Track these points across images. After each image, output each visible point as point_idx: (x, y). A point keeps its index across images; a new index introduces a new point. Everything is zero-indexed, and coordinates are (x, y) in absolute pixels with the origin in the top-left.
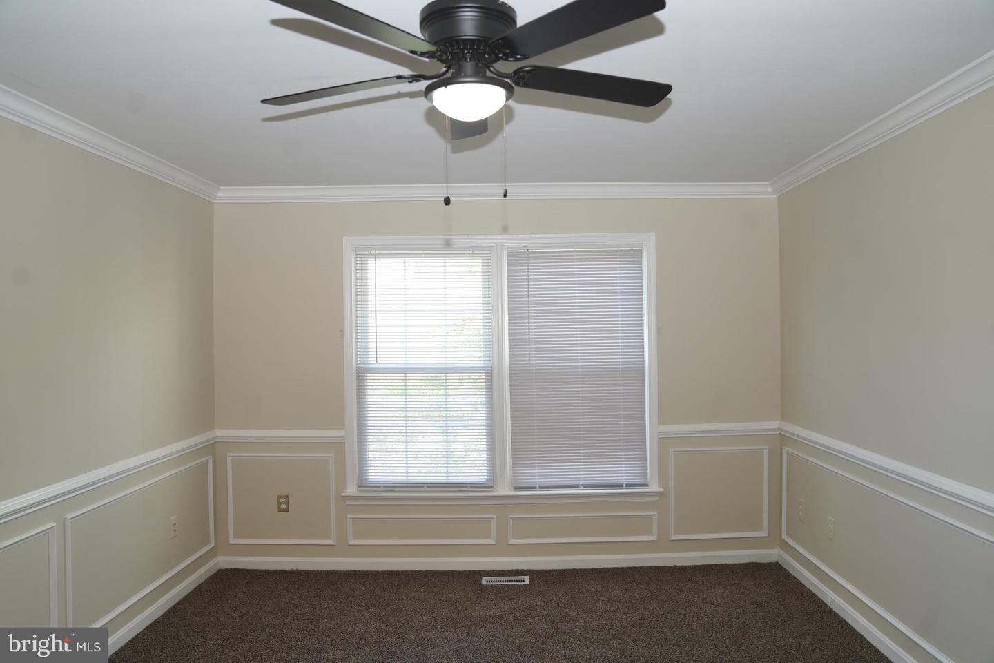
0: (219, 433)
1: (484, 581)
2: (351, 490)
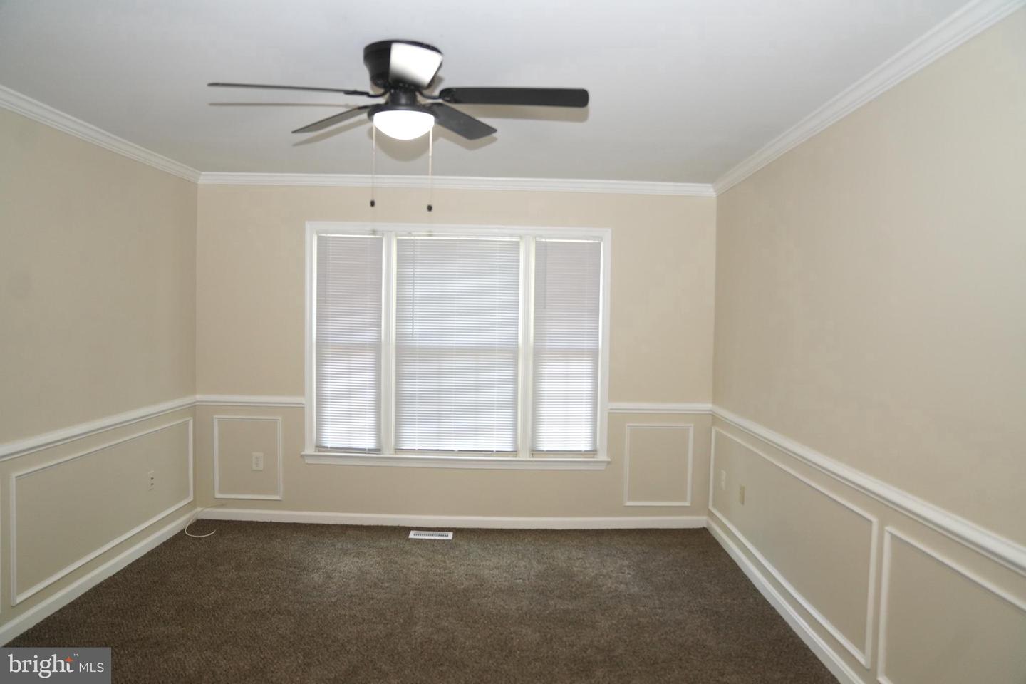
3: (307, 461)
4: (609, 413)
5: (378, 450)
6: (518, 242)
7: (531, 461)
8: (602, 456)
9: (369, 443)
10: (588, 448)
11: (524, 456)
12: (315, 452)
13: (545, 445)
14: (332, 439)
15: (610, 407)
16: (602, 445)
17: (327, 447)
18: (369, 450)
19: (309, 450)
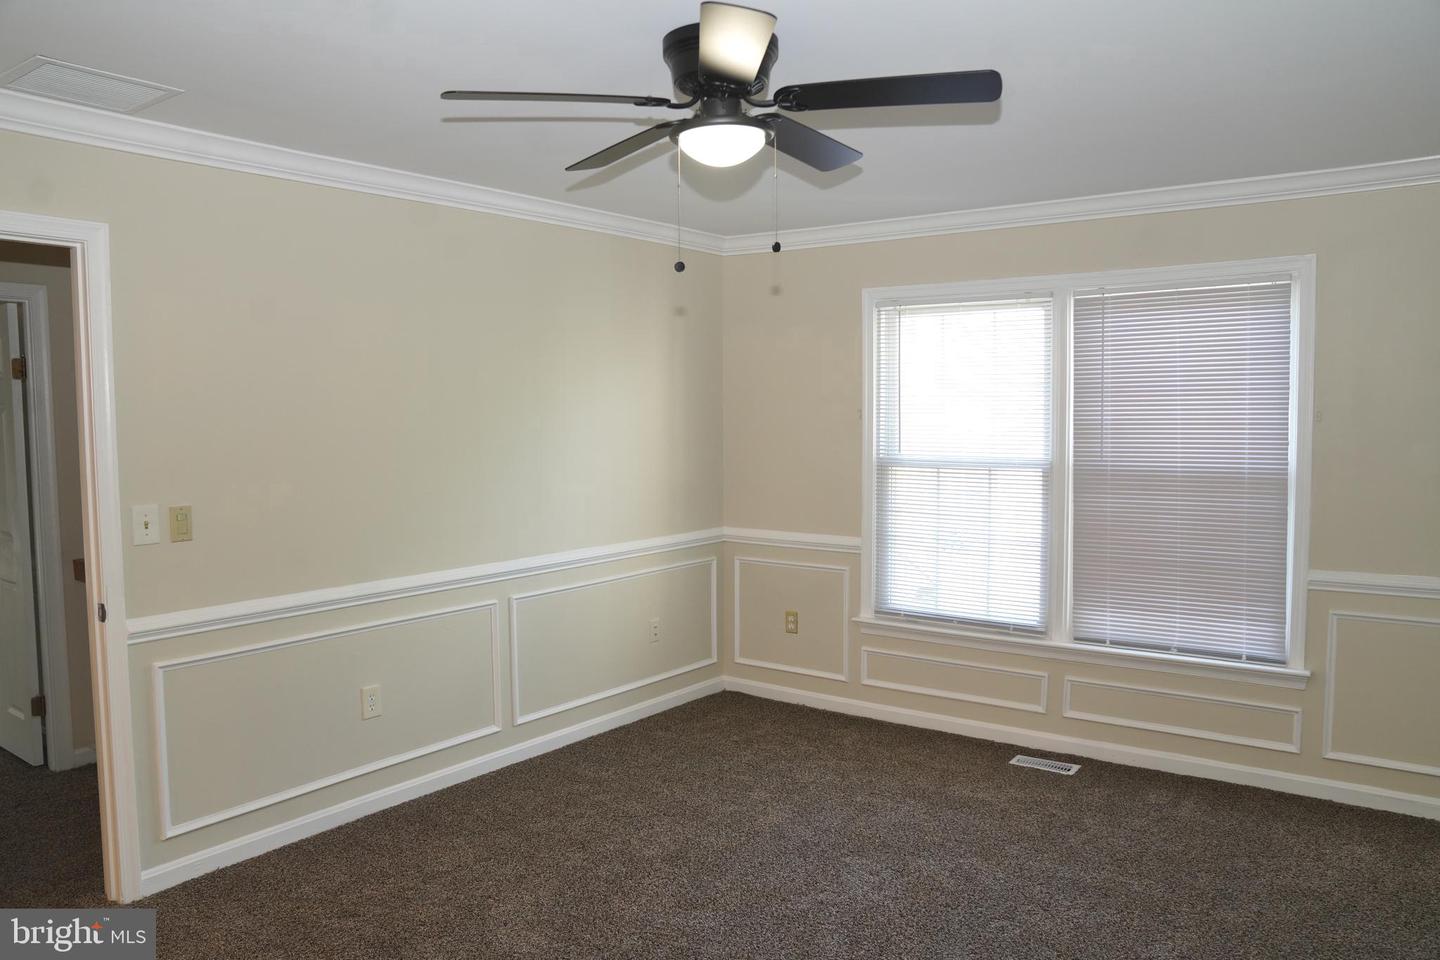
0: (728, 531)
1: (1017, 761)
2: (866, 615)
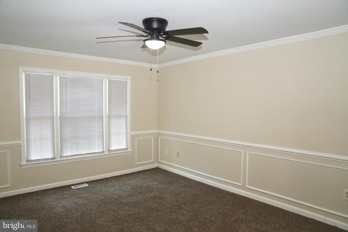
3: (23, 167)
4: (131, 135)
5: (54, 158)
6: (103, 79)
7: (109, 154)
8: (129, 150)
9: (50, 156)
10: (126, 148)
11: (106, 153)
12: (26, 163)
13: (113, 148)
14: (34, 157)
15: (131, 134)
16: (129, 147)
17: (32, 160)
18: (51, 158)
19: (24, 163)
